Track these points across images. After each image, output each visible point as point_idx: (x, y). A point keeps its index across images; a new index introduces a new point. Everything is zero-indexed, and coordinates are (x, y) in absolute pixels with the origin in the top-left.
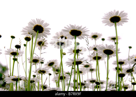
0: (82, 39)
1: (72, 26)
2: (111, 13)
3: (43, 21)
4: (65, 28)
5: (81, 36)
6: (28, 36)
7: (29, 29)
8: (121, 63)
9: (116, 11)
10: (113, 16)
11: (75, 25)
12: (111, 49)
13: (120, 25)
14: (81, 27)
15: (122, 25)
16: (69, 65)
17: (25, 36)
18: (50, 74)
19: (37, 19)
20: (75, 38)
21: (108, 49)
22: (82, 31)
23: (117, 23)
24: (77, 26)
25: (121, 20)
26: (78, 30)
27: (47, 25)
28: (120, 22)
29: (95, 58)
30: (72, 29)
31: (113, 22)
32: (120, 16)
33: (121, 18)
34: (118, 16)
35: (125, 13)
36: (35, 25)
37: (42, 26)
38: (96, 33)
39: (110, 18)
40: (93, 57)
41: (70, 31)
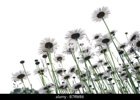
0: (83, 39)
1: (70, 32)
2: (95, 12)
3: (49, 39)
4: (66, 35)
5: (81, 36)
6: (44, 54)
7: (42, 48)
8: (123, 46)
9: (99, 8)
10: (98, 13)
11: (72, 30)
12: (106, 38)
13: (107, 18)
14: (77, 30)
15: (108, 17)
16: (82, 63)
17: (42, 55)
18: (74, 78)
19: (44, 39)
20: (77, 40)
21: (104, 39)
22: (79, 33)
23: (103, 17)
24: (73, 30)
25: (105, 14)
26: (76, 33)
27: (53, 40)
28: (105, 15)
29: (102, 52)
30: (71, 34)
31: (101, 18)
32: (103, 11)
33: (105, 12)
34: (101, 11)
35: (105, 7)
36: (45, 43)
37: (50, 42)
38: (97, 34)
39: (96, 15)
40: (100, 51)
41: (71, 36)
